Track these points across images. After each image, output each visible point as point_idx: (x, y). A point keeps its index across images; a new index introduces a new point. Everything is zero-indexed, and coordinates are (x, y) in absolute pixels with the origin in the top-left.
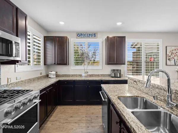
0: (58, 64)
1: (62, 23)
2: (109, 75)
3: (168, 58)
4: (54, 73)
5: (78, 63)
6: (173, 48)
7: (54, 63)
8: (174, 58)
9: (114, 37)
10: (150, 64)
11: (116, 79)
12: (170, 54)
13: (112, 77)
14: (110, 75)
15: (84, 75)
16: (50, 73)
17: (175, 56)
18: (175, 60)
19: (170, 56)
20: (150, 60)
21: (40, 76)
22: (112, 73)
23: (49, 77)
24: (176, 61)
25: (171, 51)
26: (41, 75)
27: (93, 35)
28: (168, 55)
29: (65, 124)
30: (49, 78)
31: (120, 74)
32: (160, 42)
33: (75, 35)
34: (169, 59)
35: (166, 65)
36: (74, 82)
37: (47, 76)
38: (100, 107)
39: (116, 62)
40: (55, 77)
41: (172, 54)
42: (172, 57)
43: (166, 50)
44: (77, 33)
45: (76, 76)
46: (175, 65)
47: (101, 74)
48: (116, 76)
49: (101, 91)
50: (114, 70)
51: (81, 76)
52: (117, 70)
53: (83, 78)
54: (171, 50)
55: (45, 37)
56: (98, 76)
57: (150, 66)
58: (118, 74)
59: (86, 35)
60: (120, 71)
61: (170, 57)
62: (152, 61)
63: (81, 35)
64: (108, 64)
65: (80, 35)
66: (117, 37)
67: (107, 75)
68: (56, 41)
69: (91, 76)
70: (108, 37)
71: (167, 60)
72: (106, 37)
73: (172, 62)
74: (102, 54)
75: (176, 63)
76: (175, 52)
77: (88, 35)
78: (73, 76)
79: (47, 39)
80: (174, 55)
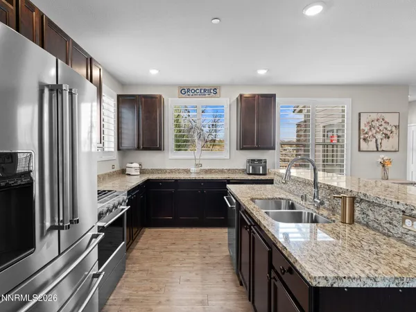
0: (145, 149)
1: (154, 72)
2: (244, 171)
3: (362, 137)
4: (136, 165)
5: (179, 146)
6: (374, 116)
7: (136, 146)
8: (375, 137)
9: (254, 96)
10: (330, 149)
11: (257, 177)
12: (366, 129)
13: (249, 174)
14: (246, 170)
15: (193, 169)
16: (129, 165)
17: (377, 132)
18: (376, 141)
19: (366, 133)
20: (332, 141)
21: (112, 170)
22: (250, 165)
23: (127, 173)
24: (379, 143)
25: (368, 123)
26: (114, 170)
27: (212, 91)
28: (364, 130)
29: (164, 254)
30: (127, 176)
31: (265, 168)
32: (346, 104)
33: (177, 91)
34: (364, 139)
35: (359, 150)
36: (177, 182)
37: (123, 172)
38: (226, 230)
39: (257, 144)
40: (139, 173)
41: (370, 129)
42: (370, 134)
43: (360, 119)
44: (180, 87)
45: (178, 171)
46: (378, 151)
47: (228, 168)
48: (257, 173)
49: (226, 195)
50: (253, 161)
51: (187, 171)
52: (260, 161)
53: (193, 176)
54: (370, 120)
55: (119, 96)
56: (222, 171)
57: (330, 154)
58: (261, 168)
59: (197, 91)
60: (265, 162)
61: (367, 135)
62: (335, 142)
63: (188, 90)
64: (241, 149)
65: (185, 91)
66: (258, 95)
67: (239, 170)
68: (140, 103)
69: (207, 171)
70: (241, 96)
71: (361, 140)
72: (237, 95)
73: (372, 145)
74: (228, 129)
75: (379, 146)
76: (378, 125)
77: (202, 91)
78: (171, 171)
79: (122, 100)
80: (374, 131)
